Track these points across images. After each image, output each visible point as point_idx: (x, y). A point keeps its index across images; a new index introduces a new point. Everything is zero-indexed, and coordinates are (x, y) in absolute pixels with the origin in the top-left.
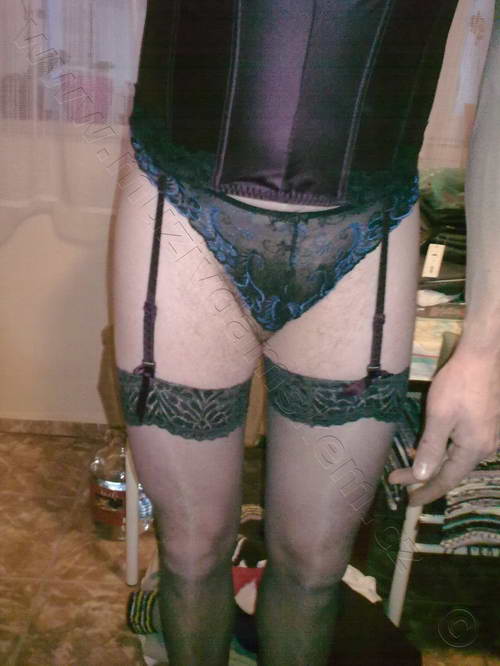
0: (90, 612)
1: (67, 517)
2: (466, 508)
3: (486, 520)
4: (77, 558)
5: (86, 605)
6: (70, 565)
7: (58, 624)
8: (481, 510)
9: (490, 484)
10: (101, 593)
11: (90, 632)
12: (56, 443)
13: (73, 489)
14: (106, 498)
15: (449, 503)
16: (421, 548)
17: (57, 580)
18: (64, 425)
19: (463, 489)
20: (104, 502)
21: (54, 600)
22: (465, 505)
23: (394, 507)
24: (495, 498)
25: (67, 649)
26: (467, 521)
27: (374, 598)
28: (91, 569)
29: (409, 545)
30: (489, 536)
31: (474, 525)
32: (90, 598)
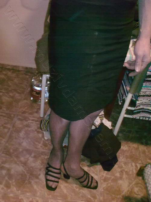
0: (30, 123)
1: (23, 96)
2: (141, 107)
3: (146, 110)
4: (26, 108)
5: (29, 121)
6: (24, 110)
7: (21, 126)
8: (145, 107)
9: (149, 101)
10: (33, 119)
11: (30, 129)
12: (20, 73)
13: (25, 87)
15: (137, 105)
16: (126, 116)
17: (20, 114)
18: (23, 67)
19: (142, 101)
20: (34, 93)
21: (19, 119)
22: (141, 106)
23: (120, 104)
24: (150, 105)
25: (23, 133)
26: (141, 110)
27: (110, 128)
28: (30, 112)
29: (123, 115)
30: (146, 115)
31: (142, 111)
32: (29, 120)
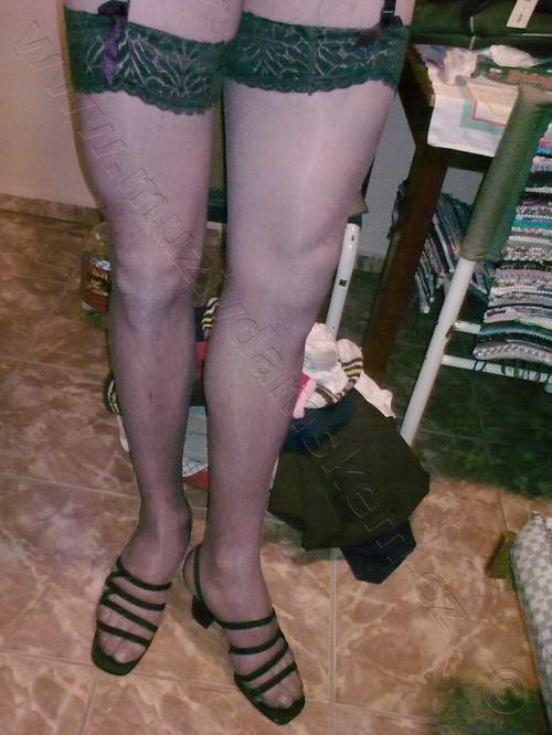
0: (69, 397)
1: (53, 301)
2: (510, 314)
3: (531, 333)
4: (61, 343)
5: (65, 389)
6: (53, 349)
7: (32, 403)
8: (526, 319)
9: (542, 288)
10: (82, 380)
11: (66, 416)
12: (51, 227)
13: (65, 275)
14: (98, 279)
15: (491, 304)
16: (449, 360)
17: (35, 362)
18: (62, 207)
19: (510, 289)
20: (96, 284)
21: (30, 380)
22: (509, 309)
23: (426, 310)
24: (546, 307)
25: (41, 429)
26: (509, 331)
27: (387, 412)
28: (74, 356)
29: (437, 356)
31: (515, 336)
32: (71, 384)
